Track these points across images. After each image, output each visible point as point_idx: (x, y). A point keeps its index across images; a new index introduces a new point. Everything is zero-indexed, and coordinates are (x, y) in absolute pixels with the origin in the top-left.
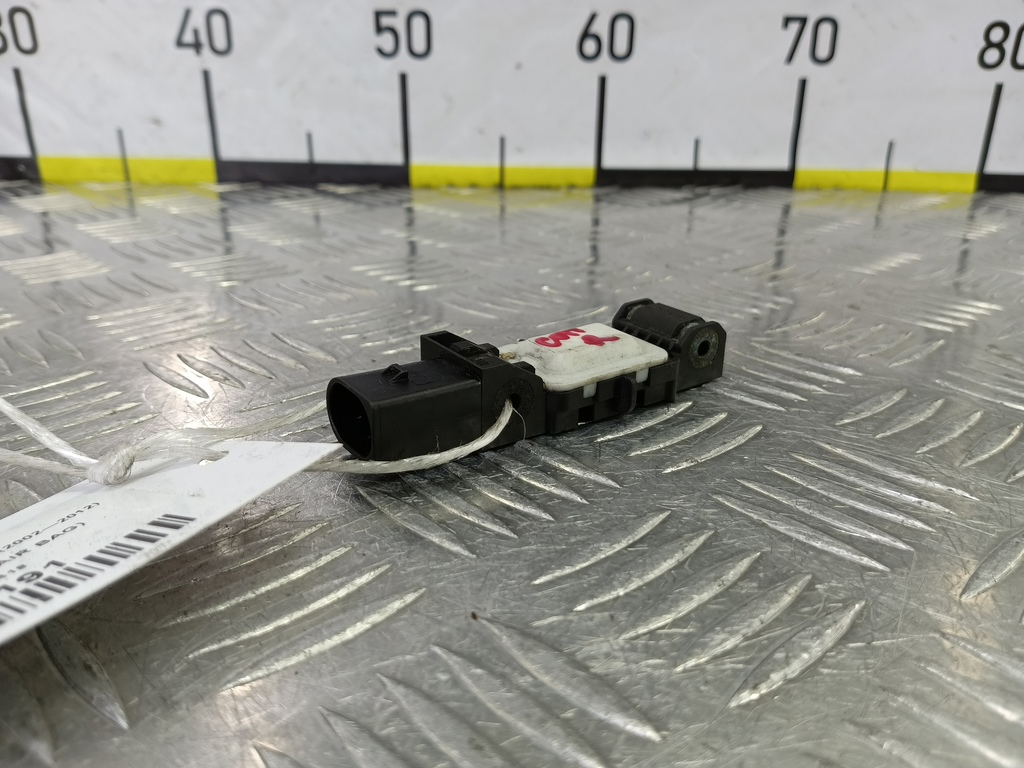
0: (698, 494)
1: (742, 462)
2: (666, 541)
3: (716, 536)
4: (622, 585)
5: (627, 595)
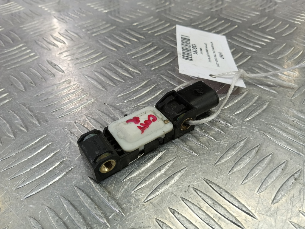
0: (157, 75)
1: (170, 66)
2: (147, 86)
4: (135, 96)
5: (135, 98)
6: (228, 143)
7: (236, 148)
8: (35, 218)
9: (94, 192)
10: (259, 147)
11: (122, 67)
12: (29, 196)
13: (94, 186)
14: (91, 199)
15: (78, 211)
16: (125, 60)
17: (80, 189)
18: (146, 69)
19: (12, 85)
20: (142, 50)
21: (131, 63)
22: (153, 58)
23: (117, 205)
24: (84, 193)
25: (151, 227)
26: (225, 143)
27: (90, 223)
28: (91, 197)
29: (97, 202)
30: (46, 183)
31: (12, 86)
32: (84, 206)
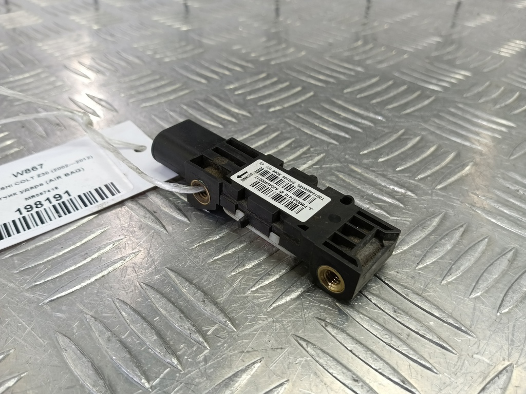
0: (279, 119)
1: (301, 106)
2: (263, 135)
3: (282, 133)
6: (410, 220)
7: (425, 228)
8: (67, 335)
9: (178, 292)
10: (464, 226)
11: (218, 106)
12: (55, 297)
13: (178, 282)
14: (173, 303)
15: (147, 322)
16: (222, 96)
17: (152, 287)
18: (259, 111)
19: (23, 127)
20: (251, 83)
21: (232, 100)
22: (270, 96)
23: (222, 312)
24: (159, 293)
25: (285, 348)
26: (405, 220)
27: (171, 343)
28: (172, 299)
29: (183, 307)
30: (87, 277)
31: (23, 130)
32: (159, 315)
